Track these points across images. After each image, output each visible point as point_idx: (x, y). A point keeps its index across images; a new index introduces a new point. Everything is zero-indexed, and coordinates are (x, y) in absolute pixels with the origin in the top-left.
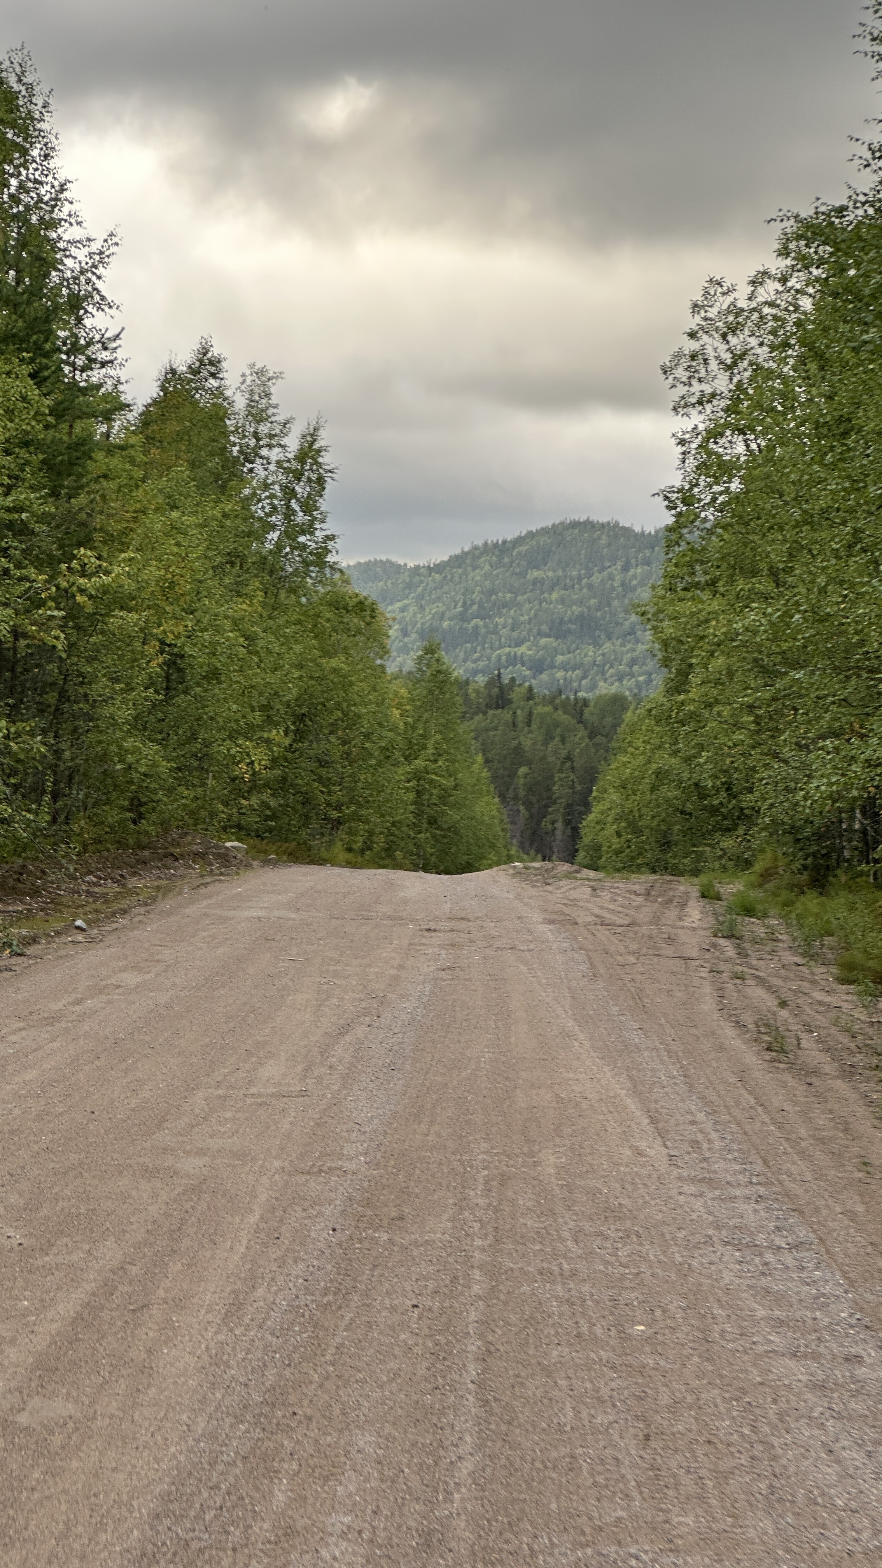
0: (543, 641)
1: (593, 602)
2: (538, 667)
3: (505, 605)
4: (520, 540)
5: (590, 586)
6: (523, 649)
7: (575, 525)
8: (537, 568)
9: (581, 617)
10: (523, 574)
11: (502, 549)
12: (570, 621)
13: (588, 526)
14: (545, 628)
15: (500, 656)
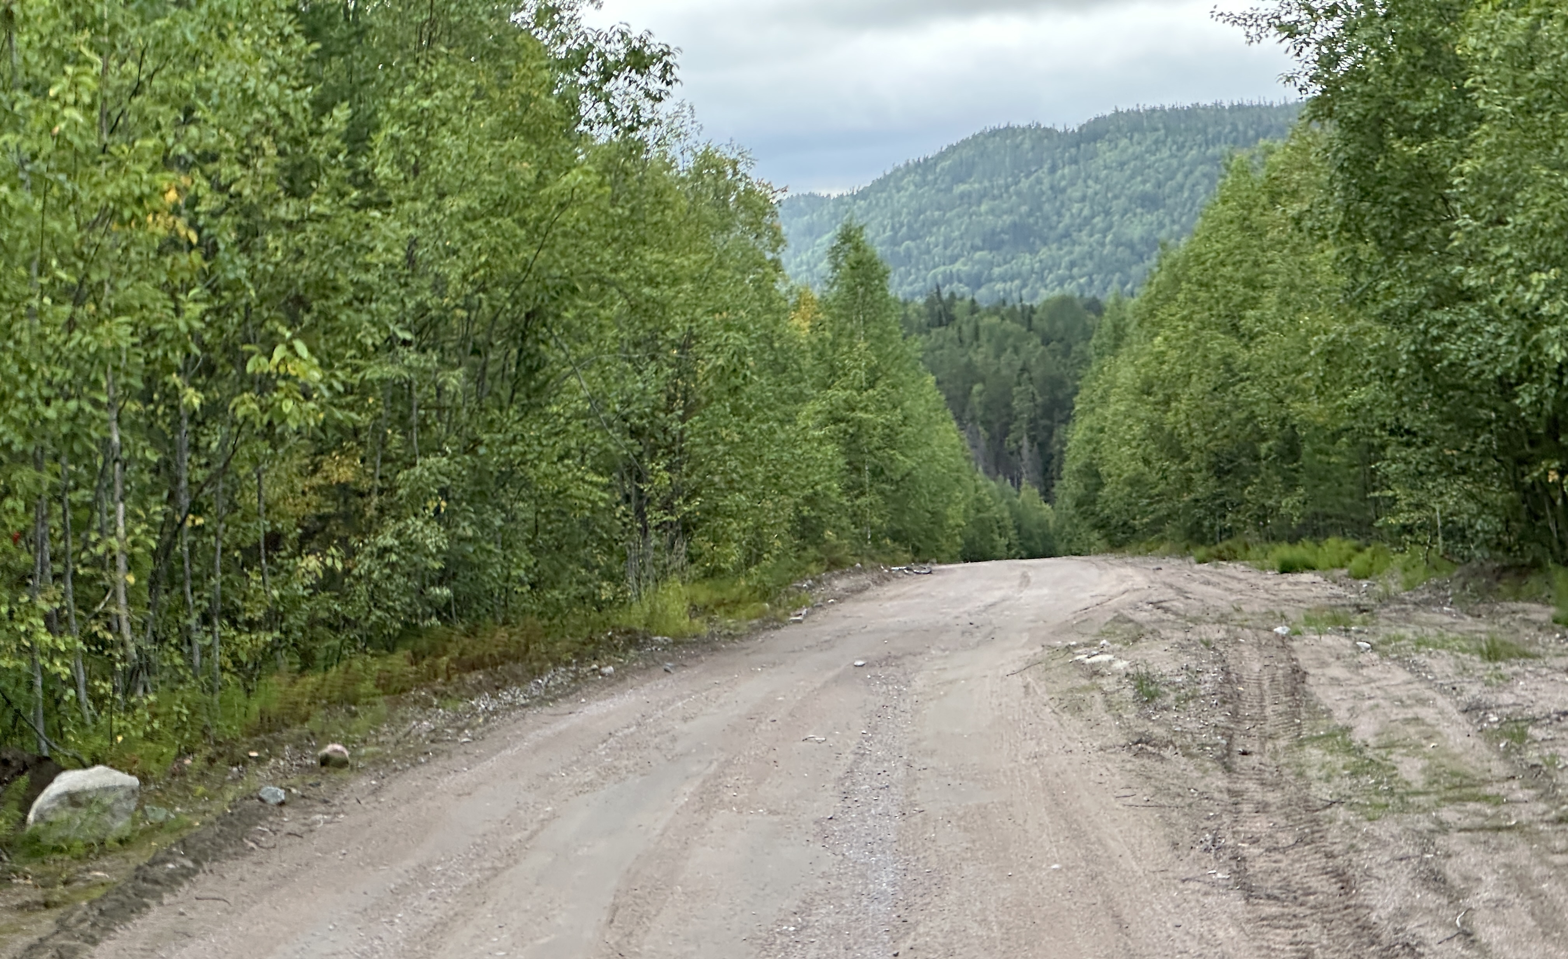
0: (978, 255)
1: (1024, 209)
2: (976, 282)
3: (935, 223)
4: (942, 156)
5: (1019, 194)
6: (958, 266)
7: (995, 133)
8: (962, 181)
9: (1014, 225)
10: (949, 189)
11: (925, 166)
12: (1003, 231)
13: (1010, 132)
14: (978, 242)
15: (935, 277)
